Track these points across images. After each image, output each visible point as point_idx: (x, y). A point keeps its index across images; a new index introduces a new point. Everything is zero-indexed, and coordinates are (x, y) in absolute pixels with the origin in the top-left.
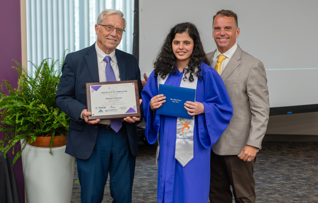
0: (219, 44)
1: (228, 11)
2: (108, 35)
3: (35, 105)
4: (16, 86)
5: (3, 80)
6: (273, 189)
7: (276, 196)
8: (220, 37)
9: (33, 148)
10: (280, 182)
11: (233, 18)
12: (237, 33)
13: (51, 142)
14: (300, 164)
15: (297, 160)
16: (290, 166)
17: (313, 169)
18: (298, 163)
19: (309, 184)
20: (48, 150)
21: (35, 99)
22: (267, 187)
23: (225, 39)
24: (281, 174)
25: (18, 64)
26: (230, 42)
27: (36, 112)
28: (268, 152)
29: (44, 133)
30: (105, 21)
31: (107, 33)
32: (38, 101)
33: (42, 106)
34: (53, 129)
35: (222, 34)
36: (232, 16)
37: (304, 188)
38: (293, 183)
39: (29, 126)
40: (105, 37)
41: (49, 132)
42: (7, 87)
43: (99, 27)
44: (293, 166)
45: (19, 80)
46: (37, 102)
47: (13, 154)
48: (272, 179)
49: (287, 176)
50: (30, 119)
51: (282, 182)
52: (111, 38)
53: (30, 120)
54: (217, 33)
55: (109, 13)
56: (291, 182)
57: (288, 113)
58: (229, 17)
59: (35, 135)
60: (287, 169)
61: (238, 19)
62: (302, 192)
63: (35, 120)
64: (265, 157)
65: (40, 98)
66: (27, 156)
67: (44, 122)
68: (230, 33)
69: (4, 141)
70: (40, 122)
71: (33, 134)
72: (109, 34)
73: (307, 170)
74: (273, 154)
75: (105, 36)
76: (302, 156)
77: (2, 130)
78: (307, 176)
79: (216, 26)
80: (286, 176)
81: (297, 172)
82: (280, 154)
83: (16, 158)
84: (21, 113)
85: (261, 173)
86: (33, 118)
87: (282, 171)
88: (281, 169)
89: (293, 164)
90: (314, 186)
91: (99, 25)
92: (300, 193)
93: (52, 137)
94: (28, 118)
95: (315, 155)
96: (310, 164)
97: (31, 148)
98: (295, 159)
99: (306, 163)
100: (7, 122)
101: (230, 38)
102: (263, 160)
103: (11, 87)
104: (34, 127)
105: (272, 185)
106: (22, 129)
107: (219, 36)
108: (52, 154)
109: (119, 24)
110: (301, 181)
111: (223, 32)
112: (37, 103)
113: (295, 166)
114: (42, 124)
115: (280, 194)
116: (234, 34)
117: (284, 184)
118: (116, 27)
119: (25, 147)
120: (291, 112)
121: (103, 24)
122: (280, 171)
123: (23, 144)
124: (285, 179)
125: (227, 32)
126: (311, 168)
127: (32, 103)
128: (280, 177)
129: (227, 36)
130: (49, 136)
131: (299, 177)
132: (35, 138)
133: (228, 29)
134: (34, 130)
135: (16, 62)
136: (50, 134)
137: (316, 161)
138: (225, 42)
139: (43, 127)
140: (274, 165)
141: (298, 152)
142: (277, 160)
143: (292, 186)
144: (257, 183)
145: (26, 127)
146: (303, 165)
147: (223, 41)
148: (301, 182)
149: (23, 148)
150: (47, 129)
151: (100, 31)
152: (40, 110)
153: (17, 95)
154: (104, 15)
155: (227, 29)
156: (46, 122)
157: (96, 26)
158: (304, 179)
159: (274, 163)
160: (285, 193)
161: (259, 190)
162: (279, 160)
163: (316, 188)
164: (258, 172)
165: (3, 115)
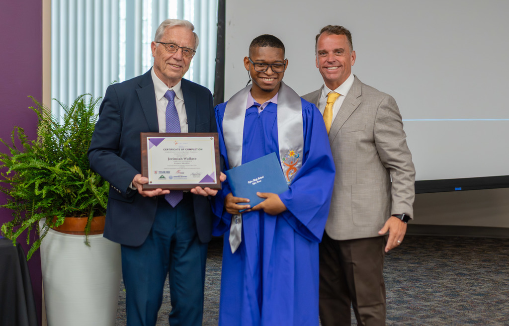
0: (327, 76)
1: (337, 26)
2: (169, 59)
3: (64, 167)
4: (35, 137)
5: (15, 127)
6: (431, 309)
7: (435, 319)
8: (328, 66)
9: (59, 236)
10: (441, 299)
11: (345, 37)
12: (352, 58)
13: (87, 226)
14: (473, 272)
15: (468, 265)
16: (457, 275)
17: (492, 280)
18: (470, 270)
19: (488, 303)
20: (82, 238)
21: (64, 158)
22: (422, 306)
23: (335, 68)
24: (443, 287)
25: (37, 103)
26: (343, 72)
27: (65, 178)
28: (420, 252)
29: (77, 211)
30: (165, 37)
31: (168, 55)
32: (69, 162)
33: (75, 169)
34: (91, 205)
35: (331, 60)
36: (343, 34)
37: (481, 309)
38: (462, 301)
39: (54, 200)
40: (166, 61)
41: (84, 210)
42: (21, 138)
43: (157, 46)
44: (460, 274)
45: (40, 128)
46: (66, 162)
47: (28, 243)
48: (429, 295)
49: (453, 290)
50: (56, 189)
51: (445, 298)
52: (173, 63)
53: (55, 191)
54: (324, 59)
55: (171, 25)
56: (459, 299)
57: (456, 189)
58: (339, 36)
59: (63, 215)
60: (452, 279)
61: (352, 38)
62: (477, 315)
63: (63, 190)
64: (416, 260)
65: (72, 156)
66: (49, 247)
67: (77, 195)
68: (342, 59)
69: (13, 223)
70: (72, 194)
71: (60, 212)
72: (171, 56)
73: (483, 281)
74: (429, 255)
75: (165, 59)
76: (475, 260)
77: (10, 205)
78: (485, 290)
79: (322, 49)
80: (450, 289)
81: (468, 283)
82: (441, 256)
83: (32, 251)
84: (43, 180)
85: (411, 285)
86: (60, 188)
87: (445, 282)
88: (444, 279)
89: (462, 272)
90: (495, 305)
91: (157, 42)
92: (474, 316)
93: (88, 218)
94: (53, 188)
95: (496, 258)
96: (488, 272)
97: (56, 235)
98: (464, 264)
99: (482, 270)
100: (20, 194)
101: (342, 66)
102: (414, 265)
103: (26, 139)
104: (61, 201)
105: (428, 303)
106: (43, 205)
107: (326, 64)
108: (89, 246)
109: (187, 42)
110: (474, 297)
111: (331, 57)
112: (67, 164)
113: (464, 275)
114: (74, 197)
115: (442, 318)
116: (349, 61)
117: (448, 302)
118: (180, 46)
119: (46, 233)
120: (460, 189)
121: (162, 41)
122: (441, 281)
123: (44, 229)
124: (449, 294)
125: (337, 58)
126: (490, 277)
127: (60, 164)
128: (441, 292)
129: (337, 64)
130: (84, 216)
131: (471, 292)
132: (63, 220)
133: (339, 53)
134: (62, 207)
135: (34, 100)
136: (86, 214)
137: (498, 268)
138: (335, 73)
139: (76, 202)
140: (432, 272)
141: (469, 253)
142: (435, 265)
143: (461, 305)
144: (405, 299)
145: (50, 201)
146: (477, 274)
147: (333, 71)
148: (475, 299)
149: (44, 236)
150: (82, 205)
151: (157, 53)
152: (71, 174)
153: (36, 152)
154: (165, 27)
155: (337, 53)
156: (80, 194)
157: (153, 44)
158: (479, 294)
159: (431, 269)
160: (450, 317)
161: (409, 310)
162: (440, 265)
163: (498, 310)
164: (405, 283)
165: (13, 183)
